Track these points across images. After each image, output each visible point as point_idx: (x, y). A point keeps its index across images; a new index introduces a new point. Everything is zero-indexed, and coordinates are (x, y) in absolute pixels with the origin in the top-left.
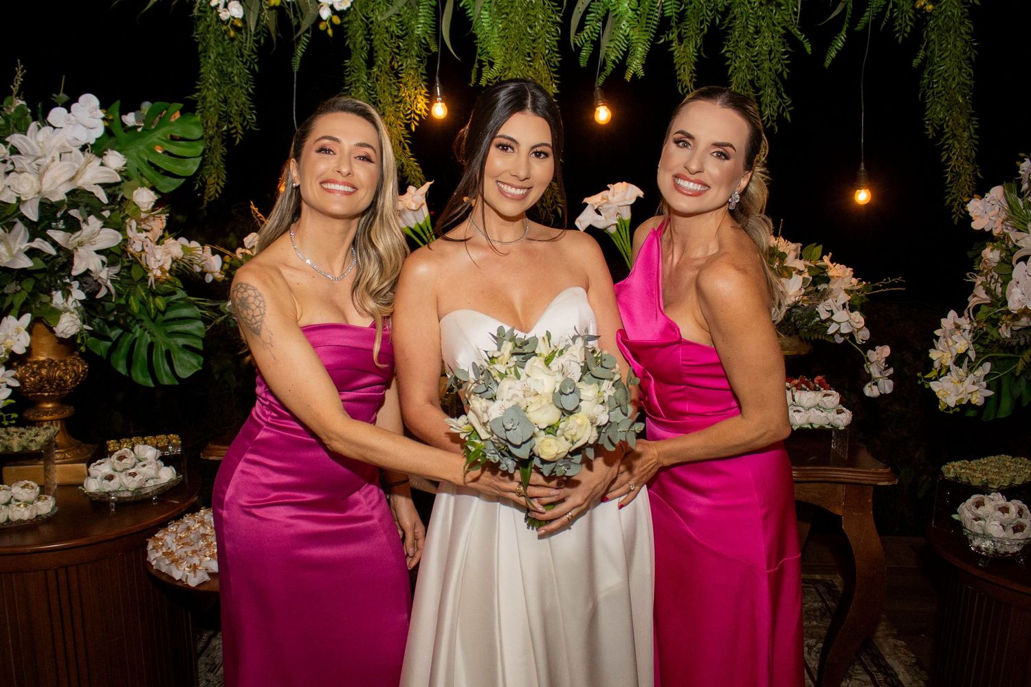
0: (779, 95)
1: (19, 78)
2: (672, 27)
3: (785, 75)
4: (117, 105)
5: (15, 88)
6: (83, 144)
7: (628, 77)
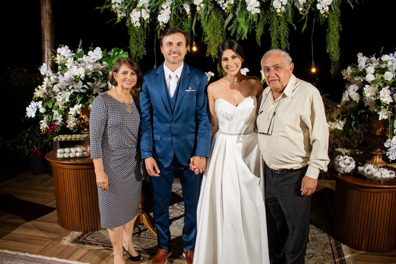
0: (286, 42)
1: (80, 44)
2: (255, 25)
3: (287, 37)
4: (106, 50)
5: (80, 46)
6: (97, 60)
7: (243, 39)
